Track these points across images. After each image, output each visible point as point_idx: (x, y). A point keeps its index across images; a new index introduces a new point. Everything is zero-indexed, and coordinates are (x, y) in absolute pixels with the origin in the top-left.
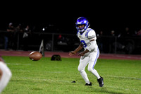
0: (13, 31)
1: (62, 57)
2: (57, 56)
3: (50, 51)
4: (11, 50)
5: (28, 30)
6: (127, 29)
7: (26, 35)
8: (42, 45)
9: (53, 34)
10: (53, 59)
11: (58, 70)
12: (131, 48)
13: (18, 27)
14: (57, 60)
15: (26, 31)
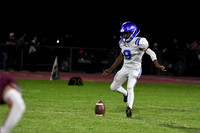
0: (14, 44)
1: (84, 80)
2: (77, 78)
3: (68, 71)
4: (13, 71)
5: (36, 42)
6: (175, 41)
7: (32, 49)
8: (56, 63)
9: (71, 48)
10: (71, 83)
11: (79, 98)
12: (181, 67)
13: (22, 39)
14: (77, 84)
15: (33, 44)
